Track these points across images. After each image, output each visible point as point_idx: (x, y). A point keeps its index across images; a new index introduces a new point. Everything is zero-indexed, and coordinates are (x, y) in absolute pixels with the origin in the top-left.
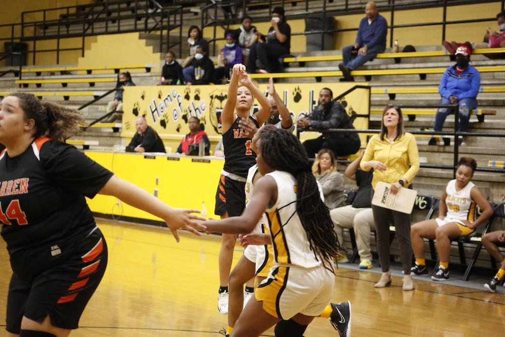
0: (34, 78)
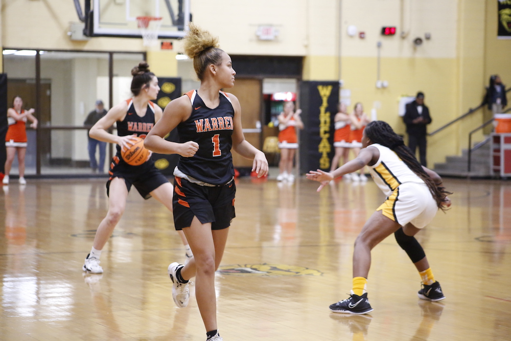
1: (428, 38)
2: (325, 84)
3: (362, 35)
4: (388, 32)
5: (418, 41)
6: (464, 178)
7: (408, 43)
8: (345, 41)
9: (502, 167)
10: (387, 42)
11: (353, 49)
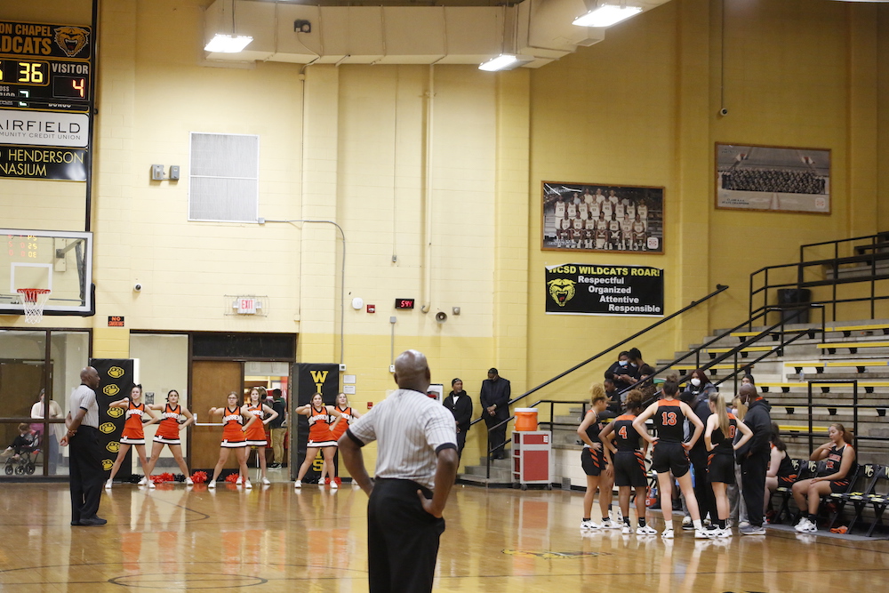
0: (840, 340)
1: (457, 313)
2: (319, 368)
3: (371, 309)
4: (404, 304)
5: (441, 316)
6: (483, 485)
7: (431, 319)
8: (348, 316)
9: (521, 473)
10: (403, 317)
11: (358, 325)
